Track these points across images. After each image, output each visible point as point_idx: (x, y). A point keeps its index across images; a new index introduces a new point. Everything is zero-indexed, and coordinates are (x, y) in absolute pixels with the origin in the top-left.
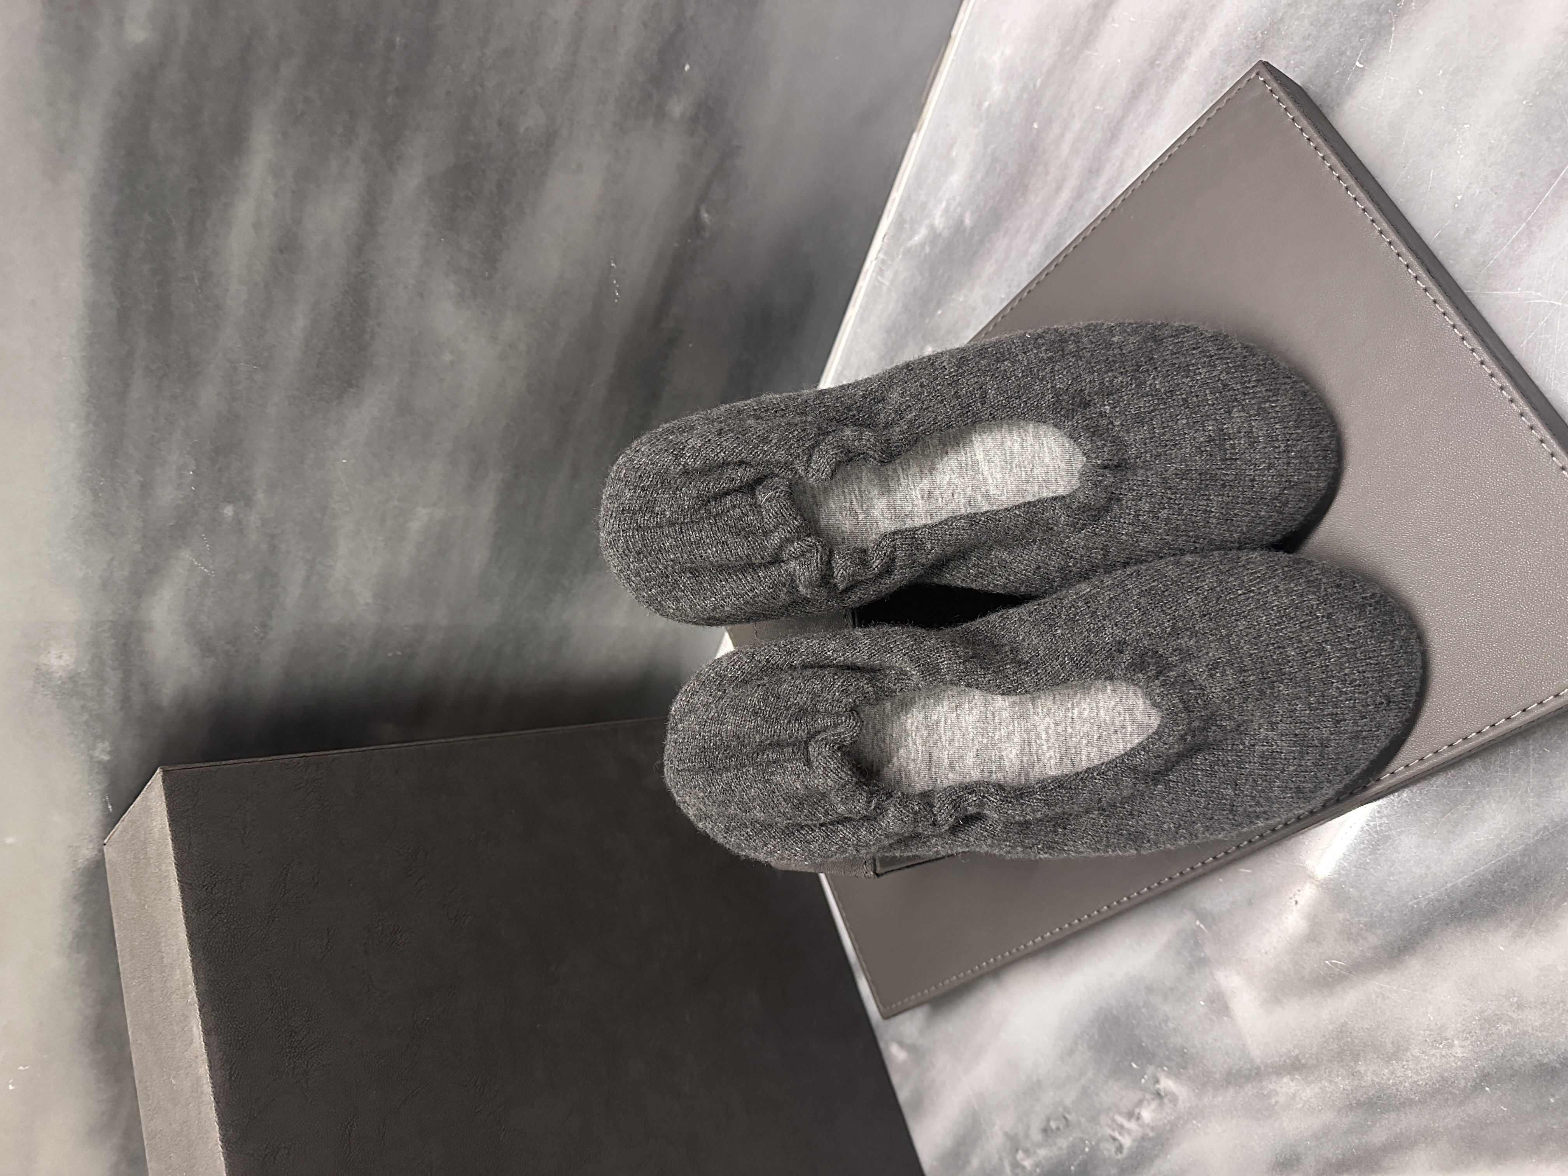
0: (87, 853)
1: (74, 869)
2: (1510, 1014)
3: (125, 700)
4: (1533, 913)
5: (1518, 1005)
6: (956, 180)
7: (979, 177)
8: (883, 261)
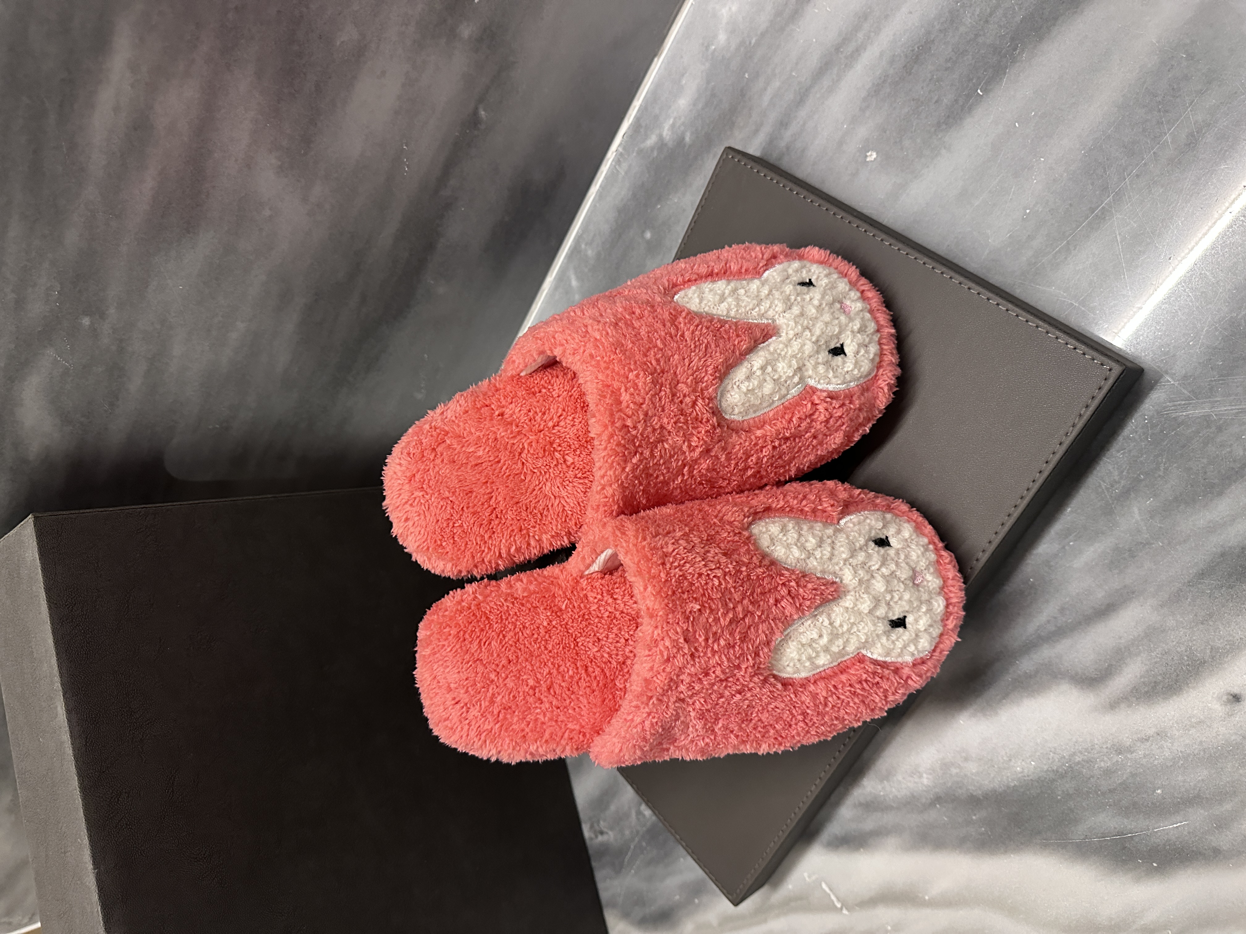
2: (959, 763)
5: (965, 758)
6: (683, 103)
7: (700, 106)
8: (621, 154)
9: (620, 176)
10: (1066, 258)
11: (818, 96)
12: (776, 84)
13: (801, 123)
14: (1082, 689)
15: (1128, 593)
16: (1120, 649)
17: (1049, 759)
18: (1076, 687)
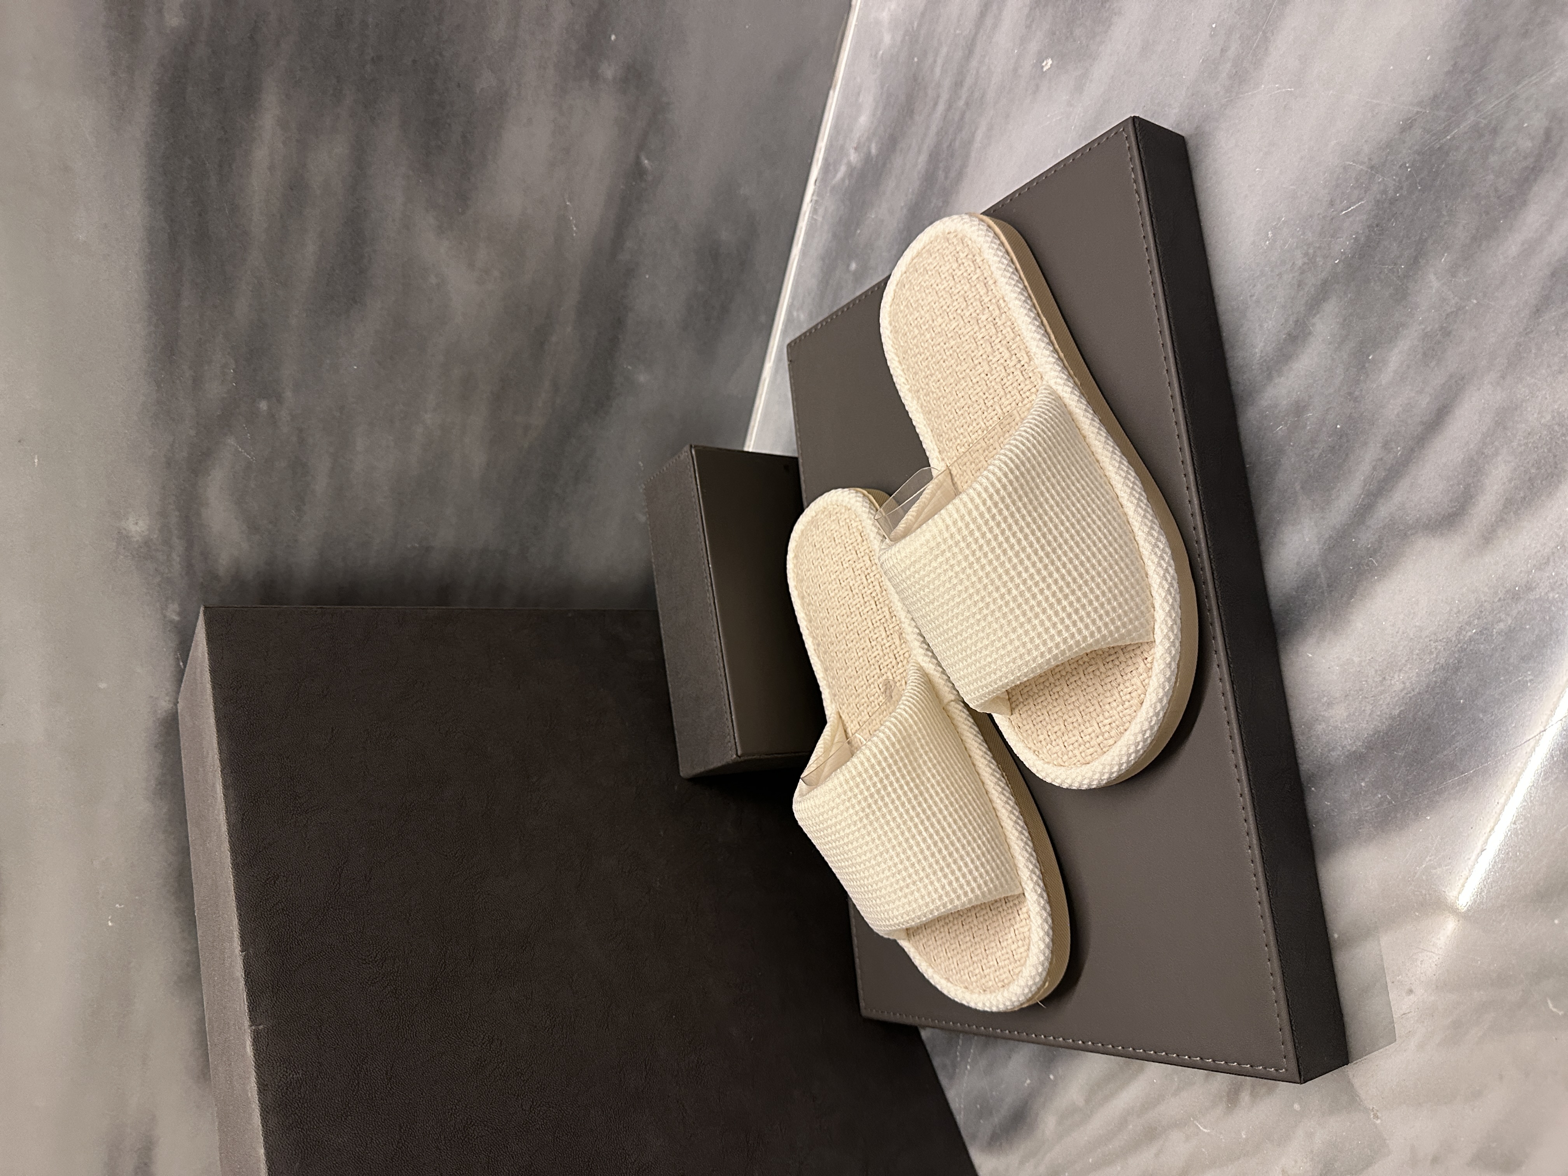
0: (165, 704)
1: (154, 719)
2: (1322, 714)
3: (189, 567)
4: (1329, 616)
5: (1328, 704)
6: (864, 120)
7: (879, 113)
8: (817, 201)
9: (819, 224)
10: (1266, 49)
11: (984, 38)
12: (944, 50)
13: (974, 72)
14: (1442, 534)
15: (1456, 381)
16: (1472, 459)
17: (1431, 653)
18: (1434, 536)
